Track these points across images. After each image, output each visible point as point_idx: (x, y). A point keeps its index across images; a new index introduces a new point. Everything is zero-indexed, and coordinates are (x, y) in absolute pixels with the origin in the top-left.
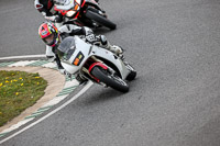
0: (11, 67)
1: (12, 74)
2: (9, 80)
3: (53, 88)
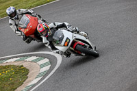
0: (5, 63)
1: (6, 67)
2: (5, 71)
3: (33, 74)
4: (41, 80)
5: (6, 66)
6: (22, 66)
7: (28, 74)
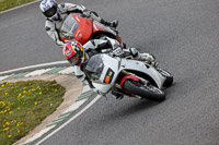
0: (27, 77)
1: (29, 84)
2: (27, 90)
4: (85, 104)
5: (29, 82)
6: (55, 82)
7: (63, 94)
